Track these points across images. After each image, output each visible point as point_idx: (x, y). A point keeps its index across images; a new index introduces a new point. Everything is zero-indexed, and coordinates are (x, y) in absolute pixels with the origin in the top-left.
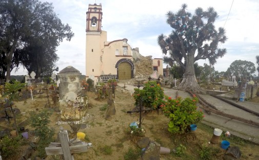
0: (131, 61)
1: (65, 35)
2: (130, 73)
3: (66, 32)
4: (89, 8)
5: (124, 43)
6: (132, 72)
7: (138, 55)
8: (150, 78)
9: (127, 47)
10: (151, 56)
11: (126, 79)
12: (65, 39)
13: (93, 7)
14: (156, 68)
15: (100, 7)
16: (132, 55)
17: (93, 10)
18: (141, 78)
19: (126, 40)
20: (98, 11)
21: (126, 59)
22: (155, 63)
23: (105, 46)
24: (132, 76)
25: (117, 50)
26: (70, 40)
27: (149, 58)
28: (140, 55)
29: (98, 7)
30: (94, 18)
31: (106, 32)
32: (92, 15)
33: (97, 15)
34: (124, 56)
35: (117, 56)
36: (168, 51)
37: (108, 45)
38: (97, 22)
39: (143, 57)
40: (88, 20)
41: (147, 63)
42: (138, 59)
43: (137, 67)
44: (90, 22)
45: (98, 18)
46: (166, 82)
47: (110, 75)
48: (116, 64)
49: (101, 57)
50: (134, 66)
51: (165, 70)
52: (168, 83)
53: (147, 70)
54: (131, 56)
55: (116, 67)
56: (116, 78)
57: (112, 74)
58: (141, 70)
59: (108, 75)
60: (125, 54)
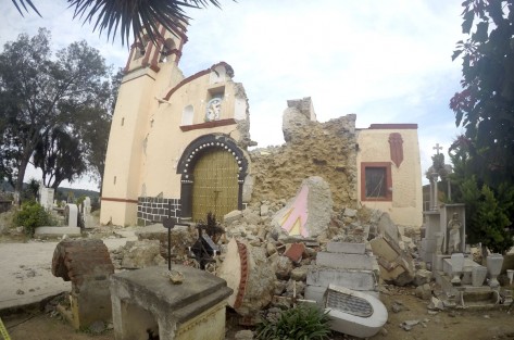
0: (231, 143)
2: (238, 196)
5: (215, 80)
6: (240, 189)
10: (352, 118)
22: (374, 150)
23: (160, 102)
25: (190, 108)
34: (209, 124)
35: (185, 129)
37: (167, 100)
40: (132, 46)
47: (160, 200)
48: (178, 158)
49: (146, 140)
54: (231, 122)
55: (178, 173)
56: (178, 214)
57: (167, 196)
58: (285, 182)
59: (156, 200)
60: (211, 118)
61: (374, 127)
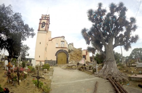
0: (66, 52)
1: (30, 34)
2: (66, 60)
3: (31, 33)
4: (42, 17)
5: (62, 39)
6: (67, 59)
7: (72, 48)
8: (78, 64)
9: (64, 42)
10: (81, 48)
11: (63, 64)
12: (30, 37)
13: (44, 16)
14: (84, 57)
15: (48, 16)
16: (67, 47)
17: (44, 18)
18: (73, 63)
19: (63, 37)
20: (47, 18)
21: (63, 50)
22: (84, 53)
23: (49, 40)
24: (67, 62)
25: (57, 44)
26: (33, 37)
27: (80, 50)
28: (74, 47)
29: (47, 16)
30: (44, 22)
31: (51, 32)
32: (42, 21)
33: (45, 21)
34: (61, 48)
35: (57, 48)
36: (90, 42)
37: (51, 40)
38: (45, 25)
39: (76, 49)
40: (40, 24)
41: (78, 53)
42: (72, 50)
43: (71, 55)
44: (41, 25)
45: (46, 23)
46: (90, 67)
47: (51, 61)
48: (55, 53)
49: (46, 48)
50: (68, 55)
51: (91, 58)
52: (91, 68)
53: (78, 57)
55: (56, 55)
56: (56, 63)
57: (53, 60)
58: (74, 58)
59: (50, 61)
60: (62, 46)
61: (84, 50)
